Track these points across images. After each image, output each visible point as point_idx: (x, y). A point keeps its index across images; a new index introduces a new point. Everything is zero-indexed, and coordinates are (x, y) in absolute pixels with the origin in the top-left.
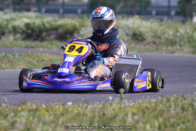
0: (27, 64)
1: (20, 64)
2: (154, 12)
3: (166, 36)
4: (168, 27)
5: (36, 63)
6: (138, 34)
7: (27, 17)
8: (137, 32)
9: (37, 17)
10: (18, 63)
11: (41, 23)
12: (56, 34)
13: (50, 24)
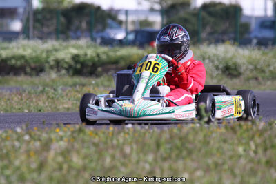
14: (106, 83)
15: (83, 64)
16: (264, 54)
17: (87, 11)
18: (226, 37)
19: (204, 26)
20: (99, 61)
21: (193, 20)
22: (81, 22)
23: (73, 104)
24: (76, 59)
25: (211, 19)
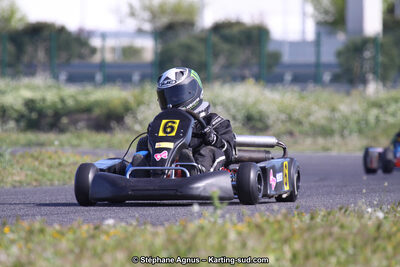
0: (29, 173)
1: (14, 171)
2: (288, 77)
3: (312, 119)
4: (317, 102)
5: (46, 170)
6: (256, 116)
7: (29, 87)
8: (254, 112)
9: (49, 87)
10: (10, 169)
11: (56, 99)
12: (88, 120)
13: (76, 100)
14: (75, 141)
15: (41, 114)
16: (302, 98)
17: (46, 33)
18: (247, 72)
19: (216, 55)
20: (63, 108)
21: (201, 47)
22: (36, 51)
23: (27, 175)
24: (31, 105)
25: (225, 47)
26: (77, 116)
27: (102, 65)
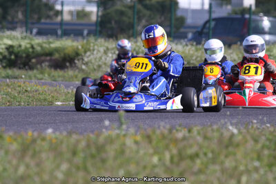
2: (190, 36)
11: (28, 46)
12: (50, 60)
13: (41, 47)
20: (33, 52)
21: (130, 12)
23: (2, 98)
24: (11, 50)
25: (147, 13)
26: (43, 58)
27: (62, 23)
